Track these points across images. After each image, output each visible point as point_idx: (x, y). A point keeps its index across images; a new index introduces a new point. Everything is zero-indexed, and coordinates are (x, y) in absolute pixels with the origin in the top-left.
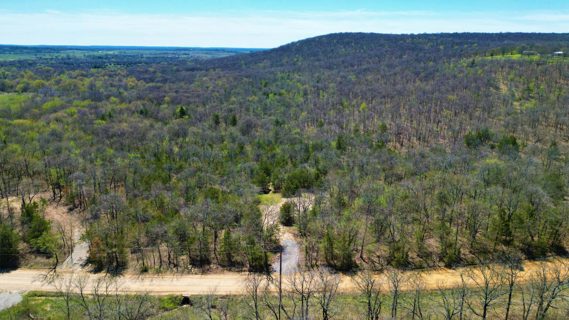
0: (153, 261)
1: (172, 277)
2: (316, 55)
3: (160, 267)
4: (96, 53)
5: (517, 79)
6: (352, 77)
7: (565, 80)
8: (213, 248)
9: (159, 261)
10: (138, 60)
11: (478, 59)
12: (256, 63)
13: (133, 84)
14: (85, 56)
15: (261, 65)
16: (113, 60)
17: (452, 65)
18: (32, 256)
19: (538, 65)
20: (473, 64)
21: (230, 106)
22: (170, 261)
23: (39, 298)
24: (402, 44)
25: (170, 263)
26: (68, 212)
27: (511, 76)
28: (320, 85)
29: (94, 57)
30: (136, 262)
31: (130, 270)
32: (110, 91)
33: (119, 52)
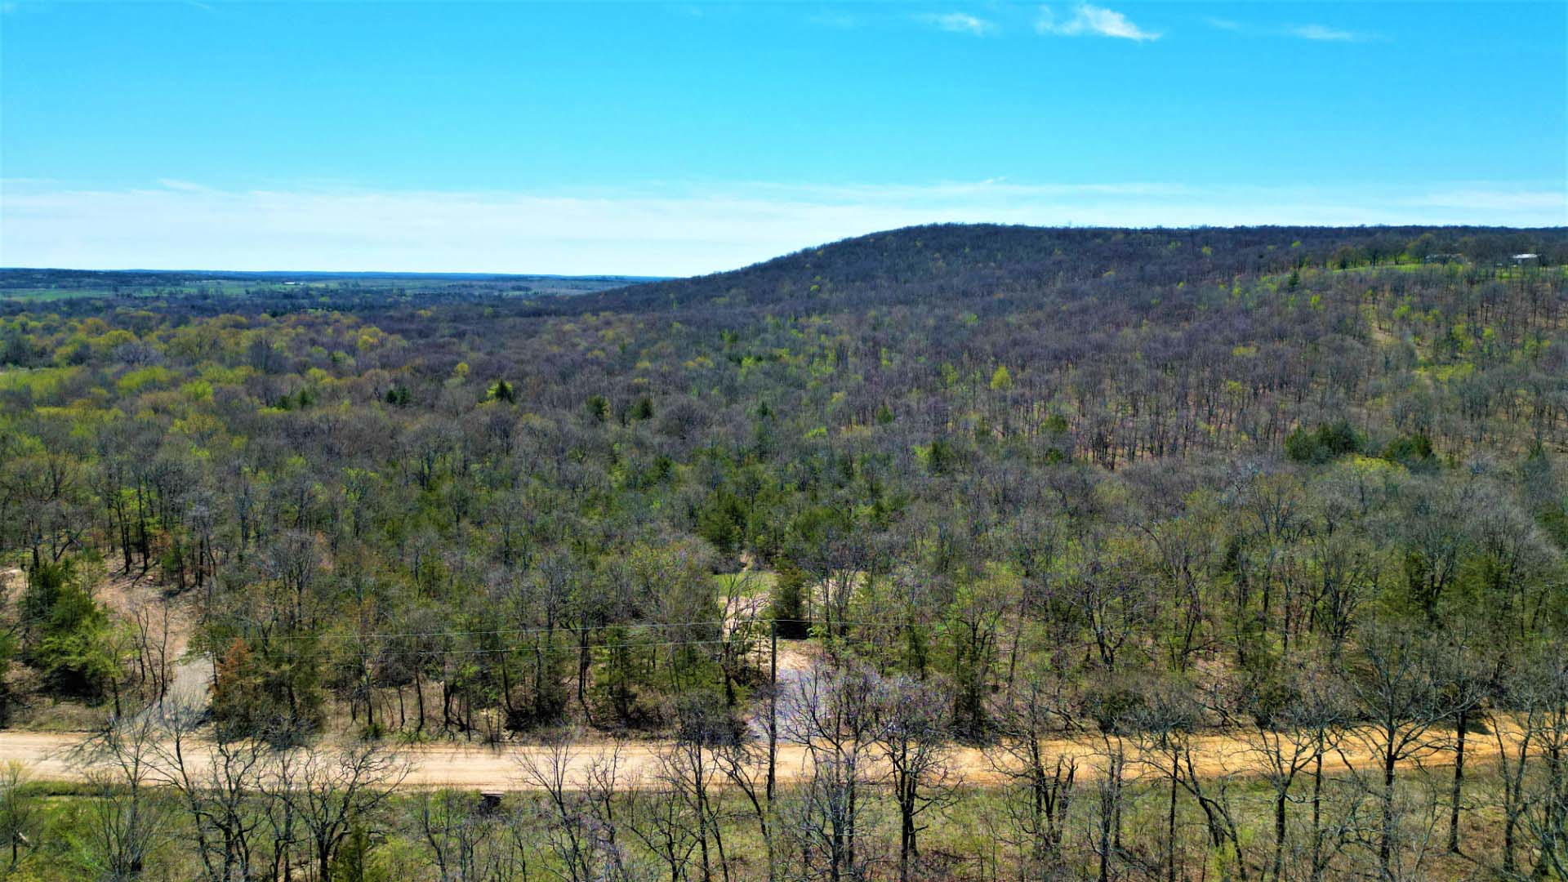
0: (398, 717)
1: (454, 750)
2: (867, 277)
3: (419, 729)
4: (277, 287)
5: (1418, 316)
6: (970, 319)
7: (1548, 317)
8: (577, 688)
9: (416, 717)
10: (390, 300)
11: (1307, 273)
12: (708, 298)
13: (371, 340)
14: (248, 293)
15: (721, 301)
16: (323, 299)
17: (1236, 290)
18: (47, 700)
19: (1471, 282)
20: (1293, 286)
21: (636, 381)
22: (448, 718)
23: (54, 798)
24: (1101, 246)
25: (448, 722)
26: (162, 600)
27: (1402, 309)
28: (880, 335)
29: (273, 295)
30: (349, 719)
31: (330, 736)
32: (310, 355)
33: (340, 284)
